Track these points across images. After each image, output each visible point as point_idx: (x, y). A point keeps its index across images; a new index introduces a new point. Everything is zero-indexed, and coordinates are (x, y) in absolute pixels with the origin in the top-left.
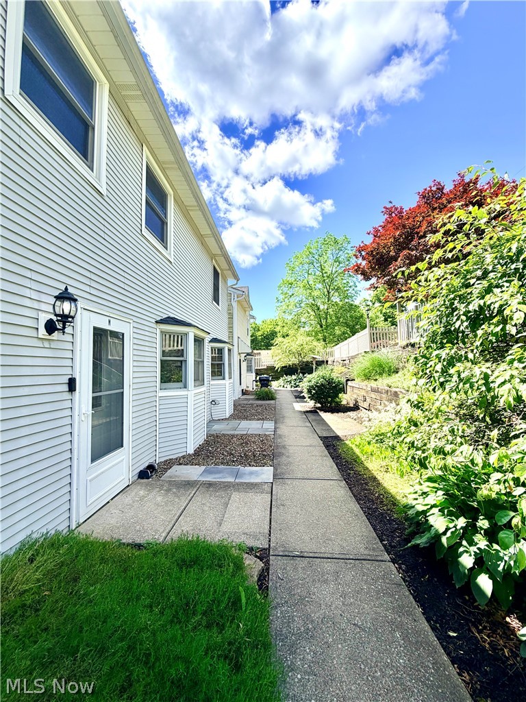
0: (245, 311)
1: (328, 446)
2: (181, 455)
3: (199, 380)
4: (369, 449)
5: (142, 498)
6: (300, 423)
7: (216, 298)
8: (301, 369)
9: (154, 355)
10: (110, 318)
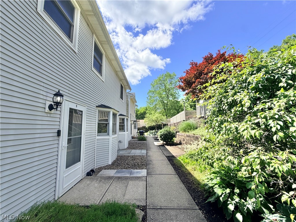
0: (134, 103)
1: (169, 160)
2: (105, 165)
3: (114, 132)
4: (187, 161)
5: (88, 185)
6: (157, 151)
7: (122, 97)
8: (157, 128)
9: (95, 120)
10: (77, 104)
